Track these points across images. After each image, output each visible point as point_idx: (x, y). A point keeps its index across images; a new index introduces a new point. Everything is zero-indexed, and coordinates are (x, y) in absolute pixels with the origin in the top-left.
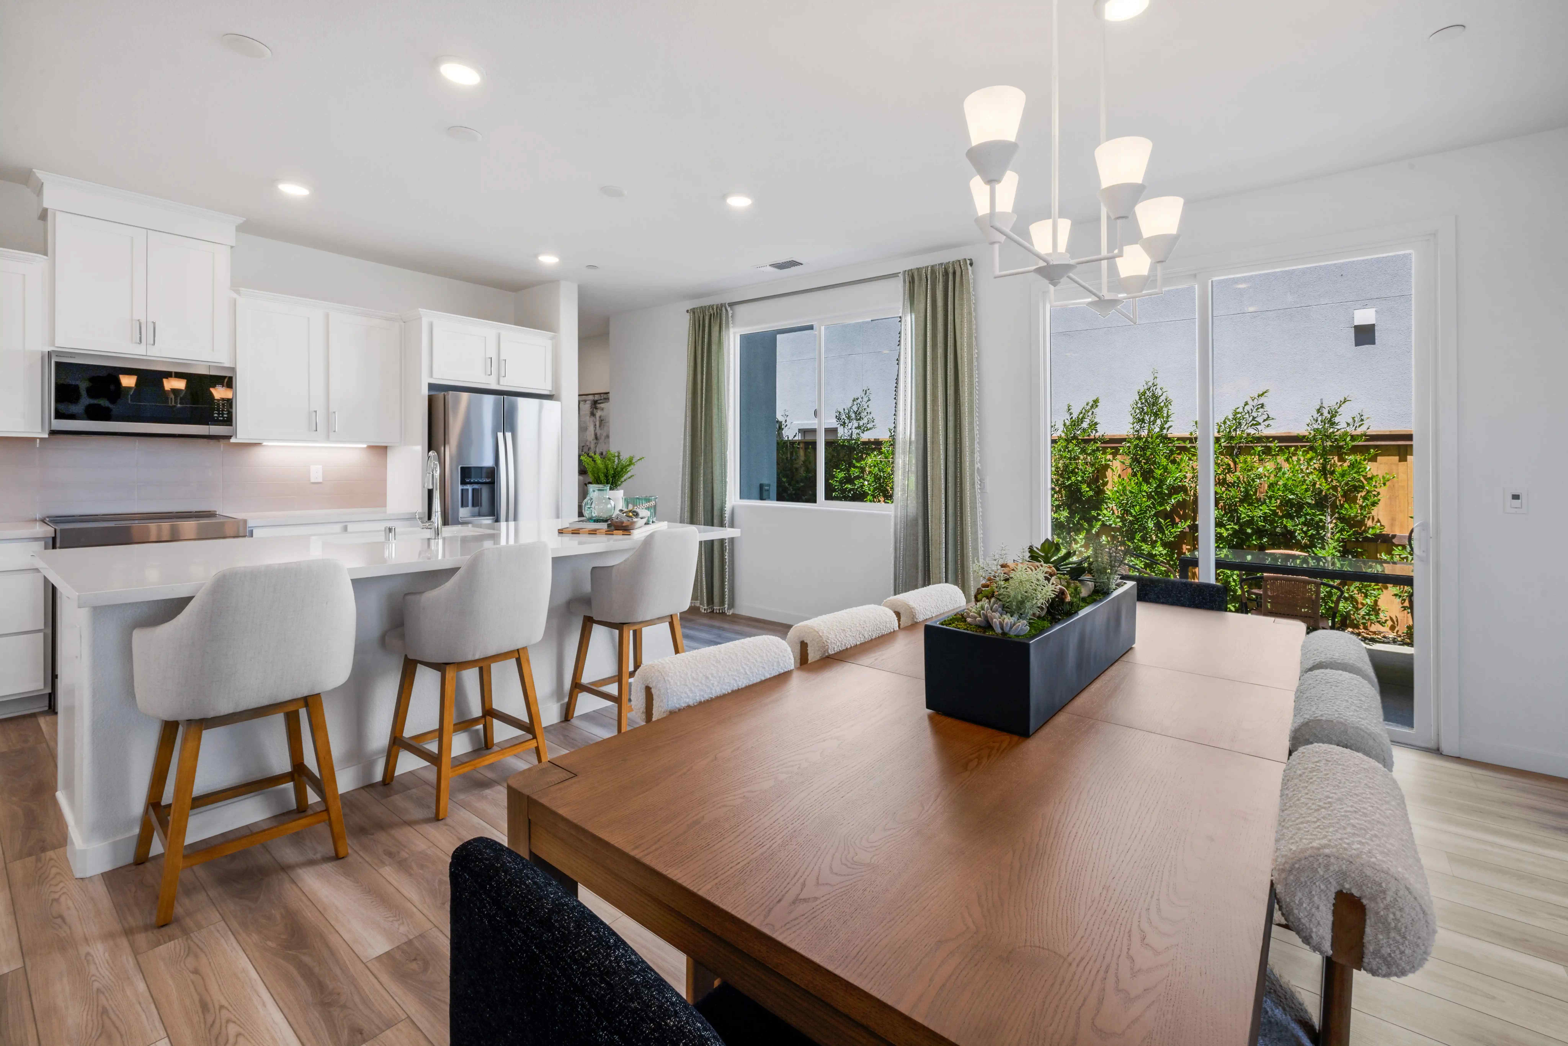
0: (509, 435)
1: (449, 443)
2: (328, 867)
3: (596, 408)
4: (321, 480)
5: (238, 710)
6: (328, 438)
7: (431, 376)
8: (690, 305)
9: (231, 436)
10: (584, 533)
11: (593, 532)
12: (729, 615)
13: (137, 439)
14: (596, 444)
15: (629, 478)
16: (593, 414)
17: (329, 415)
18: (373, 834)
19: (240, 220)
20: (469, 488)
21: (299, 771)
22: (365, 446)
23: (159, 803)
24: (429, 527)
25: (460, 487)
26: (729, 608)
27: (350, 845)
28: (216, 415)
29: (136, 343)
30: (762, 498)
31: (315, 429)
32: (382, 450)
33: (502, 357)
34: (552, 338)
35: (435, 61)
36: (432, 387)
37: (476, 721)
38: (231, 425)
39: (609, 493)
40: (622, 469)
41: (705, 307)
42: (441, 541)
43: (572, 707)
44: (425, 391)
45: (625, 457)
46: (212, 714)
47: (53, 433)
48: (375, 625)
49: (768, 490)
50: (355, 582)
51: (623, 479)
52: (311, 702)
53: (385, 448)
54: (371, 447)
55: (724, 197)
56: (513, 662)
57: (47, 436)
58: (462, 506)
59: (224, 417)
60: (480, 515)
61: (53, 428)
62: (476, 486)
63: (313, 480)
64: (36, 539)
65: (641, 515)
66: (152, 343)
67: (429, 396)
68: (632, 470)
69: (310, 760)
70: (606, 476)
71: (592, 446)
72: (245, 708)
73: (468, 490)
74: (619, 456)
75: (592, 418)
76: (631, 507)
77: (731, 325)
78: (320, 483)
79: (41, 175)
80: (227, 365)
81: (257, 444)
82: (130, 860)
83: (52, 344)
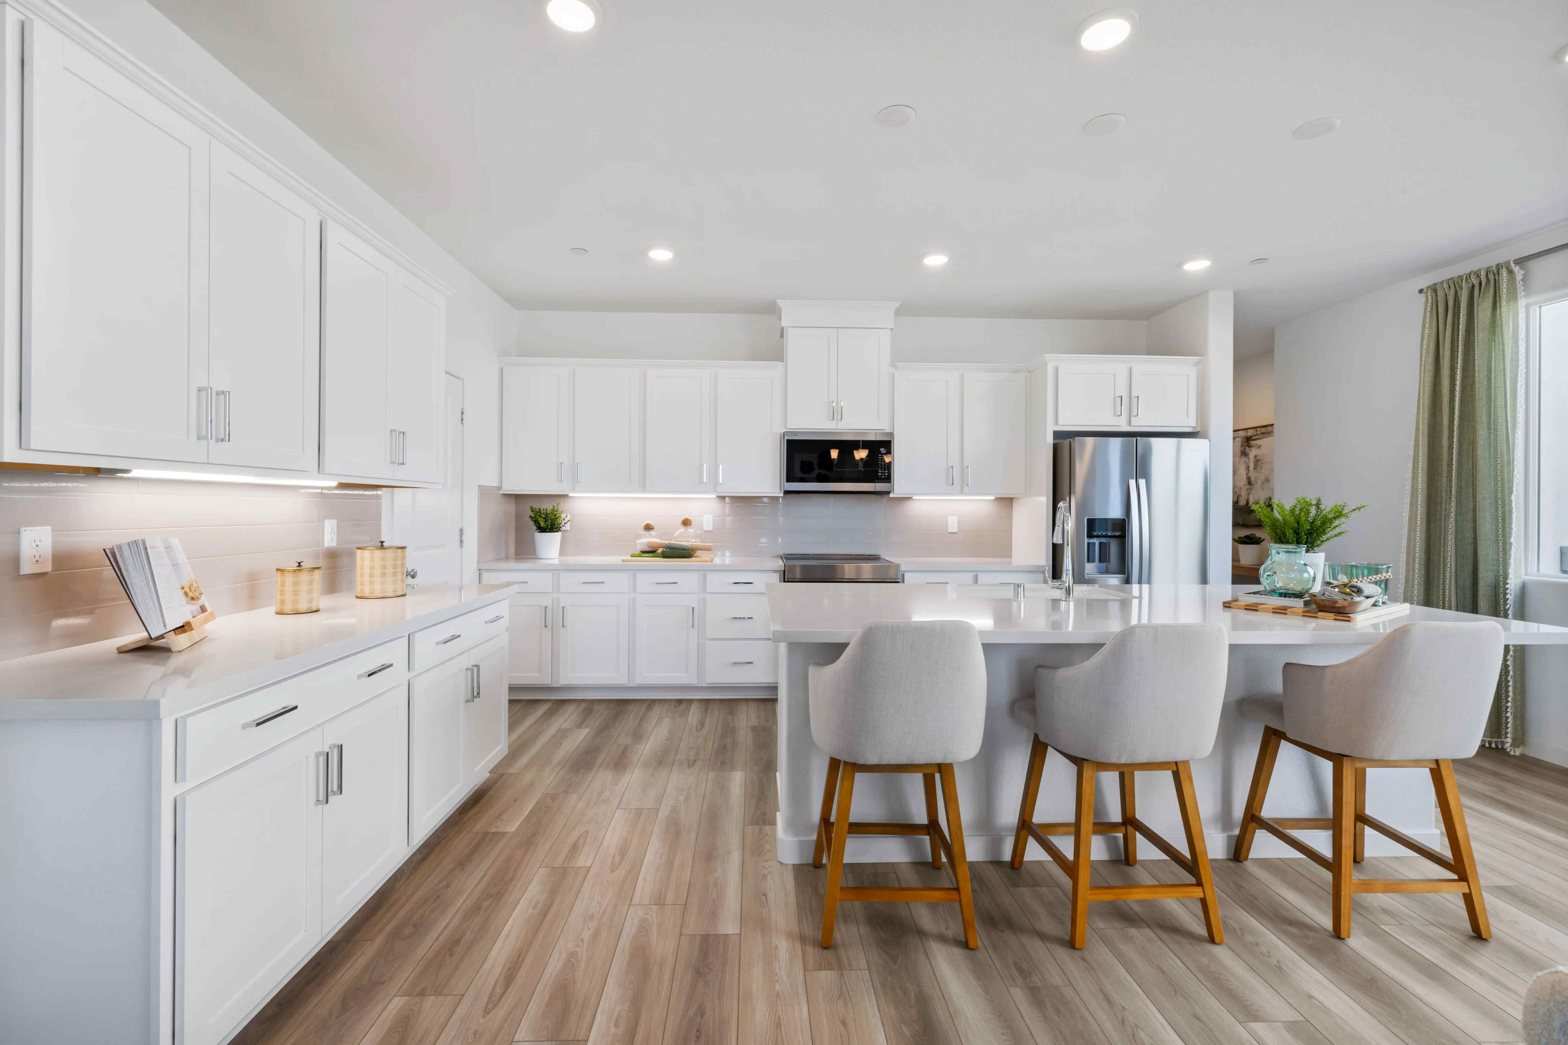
0: (1142, 482)
1: (1074, 493)
2: (958, 954)
3: (1249, 446)
4: (956, 530)
5: (882, 763)
6: (962, 492)
7: (1056, 423)
8: (1425, 282)
9: (890, 492)
10: (1266, 611)
11: (1281, 611)
12: (1514, 756)
13: (831, 496)
15: (1336, 536)
17: (963, 469)
18: (1002, 932)
19: (897, 305)
20: (1096, 541)
21: (934, 828)
22: (993, 498)
23: (829, 820)
24: (1060, 587)
25: (1086, 540)
26: (1514, 744)
27: (980, 936)
28: (880, 474)
29: (831, 420)
31: (952, 483)
32: (1007, 502)
33: (1134, 394)
34: (1197, 364)
36: (1057, 435)
37: (1114, 826)
38: (890, 483)
39: (1303, 556)
40: (1324, 523)
41: (1460, 277)
42: (1072, 604)
43: (1245, 846)
44: (1050, 440)
45: (1327, 506)
46: (861, 762)
47: (787, 493)
48: (1006, 692)
50: (986, 647)
51: (1324, 537)
52: (945, 769)
53: (1011, 499)
54: (999, 500)
56: (1168, 775)
57: (782, 495)
58: (1088, 561)
59: (885, 476)
60: (1107, 572)
61: (786, 489)
62: (1104, 540)
63: (950, 530)
64: (776, 571)
65: (1366, 593)
66: (840, 418)
67: (1054, 444)
68: (1342, 524)
70: (1297, 532)
72: (887, 762)
73: (1094, 543)
74: (1318, 505)
76: (1343, 579)
77: (1521, 293)
78: (955, 533)
79: (781, 303)
80: (888, 431)
81: (909, 499)
82: (810, 861)
83: (786, 427)
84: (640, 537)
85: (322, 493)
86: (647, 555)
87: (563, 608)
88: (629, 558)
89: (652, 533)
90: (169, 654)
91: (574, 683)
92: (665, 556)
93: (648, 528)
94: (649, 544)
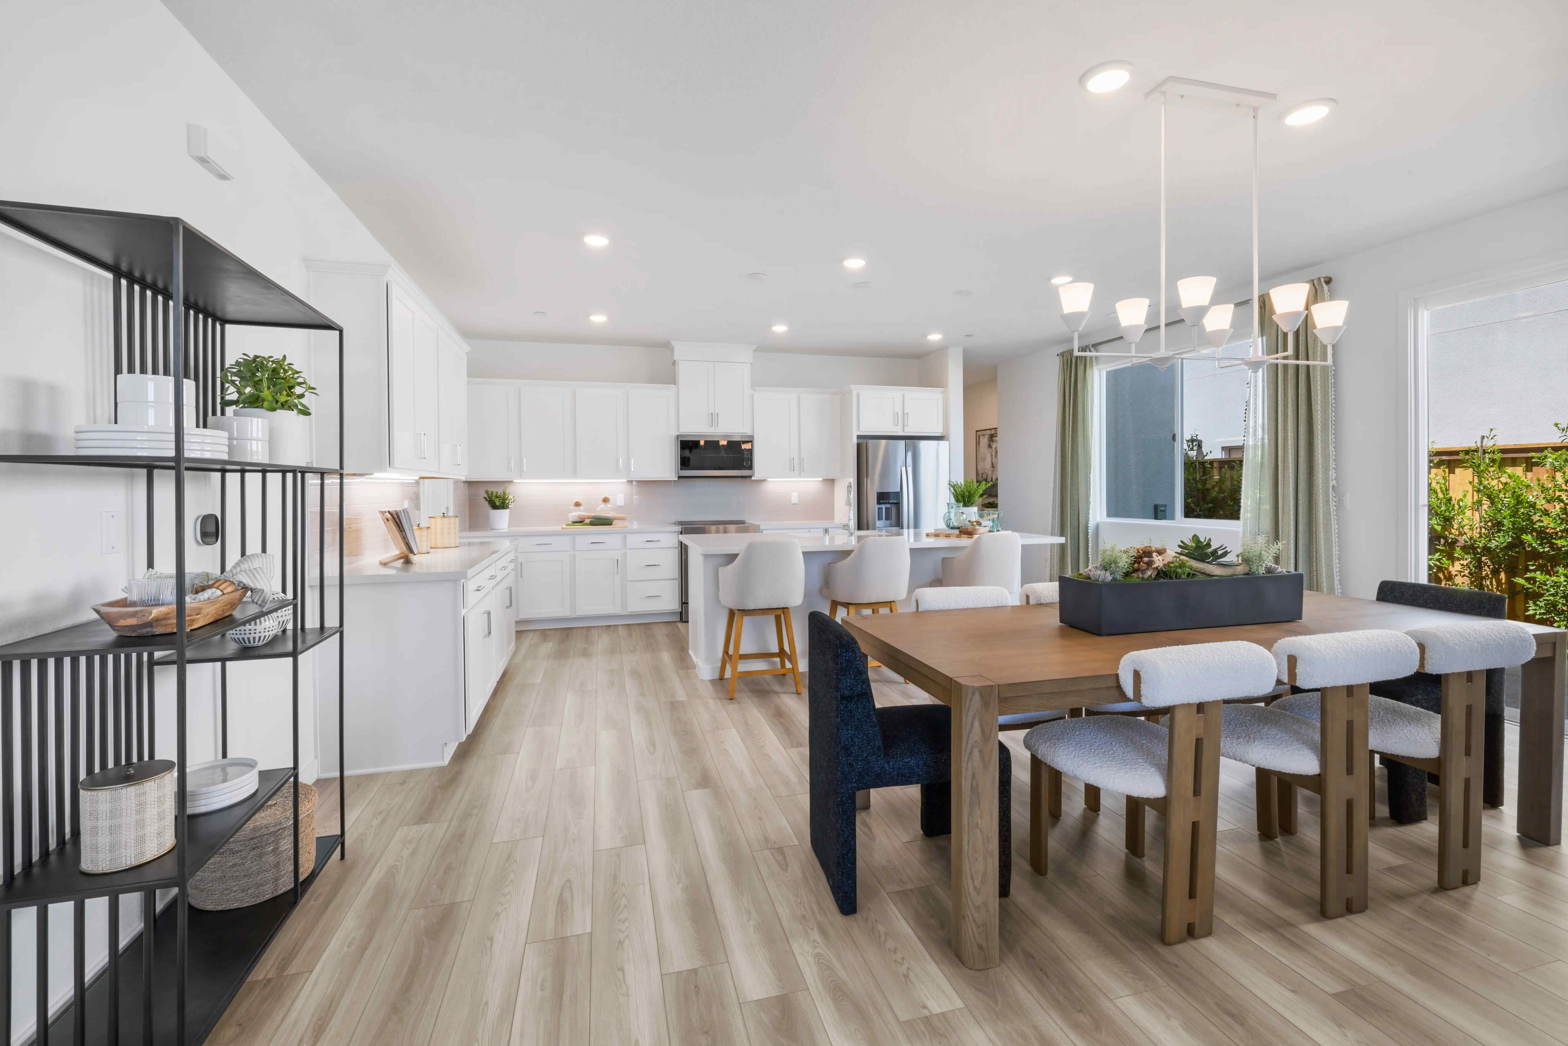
0: (909, 468)
1: (870, 476)
2: (794, 696)
3: (993, 441)
4: (797, 502)
6: (800, 476)
7: (858, 429)
8: (1060, 350)
9: (752, 476)
10: (944, 535)
11: (950, 535)
13: (711, 479)
14: (993, 471)
16: (990, 446)
17: (801, 461)
19: (755, 347)
20: (883, 507)
21: (782, 653)
22: (821, 479)
23: (728, 655)
25: (877, 507)
28: (745, 463)
29: (710, 425)
30: (1156, 518)
31: (793, 470)
32: (831, 482)
33: (905, 412)
34: (943, 393)
35: (841, 261)
36: (859, 437)
38: (752, 470)
39: (965, 509)
40: (974, 491)
41: (1072, 350)
44: (855, 441)
46: (748, 608)
47: (680, 477)
49: (1164, 511)
50: (806, 554)
51: (975, 499)
52: (785, 611)
53: (832, 480)
54: (825, 480)
55: (1049, 279)
57: (677, 479)
58: (879, 519)
59: (748, 465)
60: (891, 526)
61: (680, 475)
62: (888, 506)
63: (793, 502)
64: (675, 532)
65: (985, 526)
66: (717, 425)
67: (857, 443)
69: (787, 648)
70: (963, 497)
71: (990, 473)
75: (990, 450)
76: (978, 519)
77: (1094, 364)
78: (796, 504)
79: (673, 343)
80: (750, 434)
81: (765, 480)
82: (718, 677)
83: (678, 431)
84: (570, 511)
85: (403, 483)
86: (578, 524)
87: (521, 563)
88: (564, 526)
89: (580, 508)
90: (411, 565)
91: (531, 617)
92: (592, 524)
93: (577, 504)
94: (579, 516)
